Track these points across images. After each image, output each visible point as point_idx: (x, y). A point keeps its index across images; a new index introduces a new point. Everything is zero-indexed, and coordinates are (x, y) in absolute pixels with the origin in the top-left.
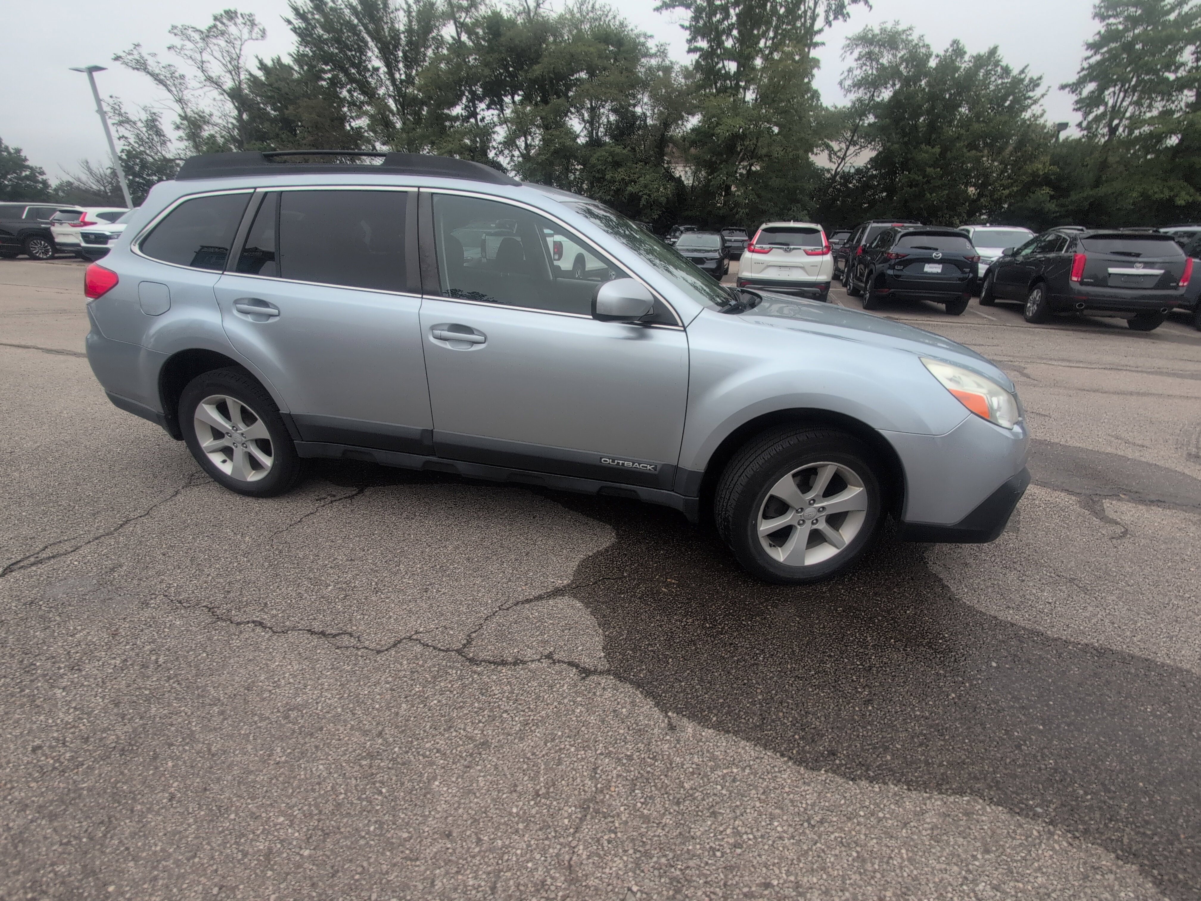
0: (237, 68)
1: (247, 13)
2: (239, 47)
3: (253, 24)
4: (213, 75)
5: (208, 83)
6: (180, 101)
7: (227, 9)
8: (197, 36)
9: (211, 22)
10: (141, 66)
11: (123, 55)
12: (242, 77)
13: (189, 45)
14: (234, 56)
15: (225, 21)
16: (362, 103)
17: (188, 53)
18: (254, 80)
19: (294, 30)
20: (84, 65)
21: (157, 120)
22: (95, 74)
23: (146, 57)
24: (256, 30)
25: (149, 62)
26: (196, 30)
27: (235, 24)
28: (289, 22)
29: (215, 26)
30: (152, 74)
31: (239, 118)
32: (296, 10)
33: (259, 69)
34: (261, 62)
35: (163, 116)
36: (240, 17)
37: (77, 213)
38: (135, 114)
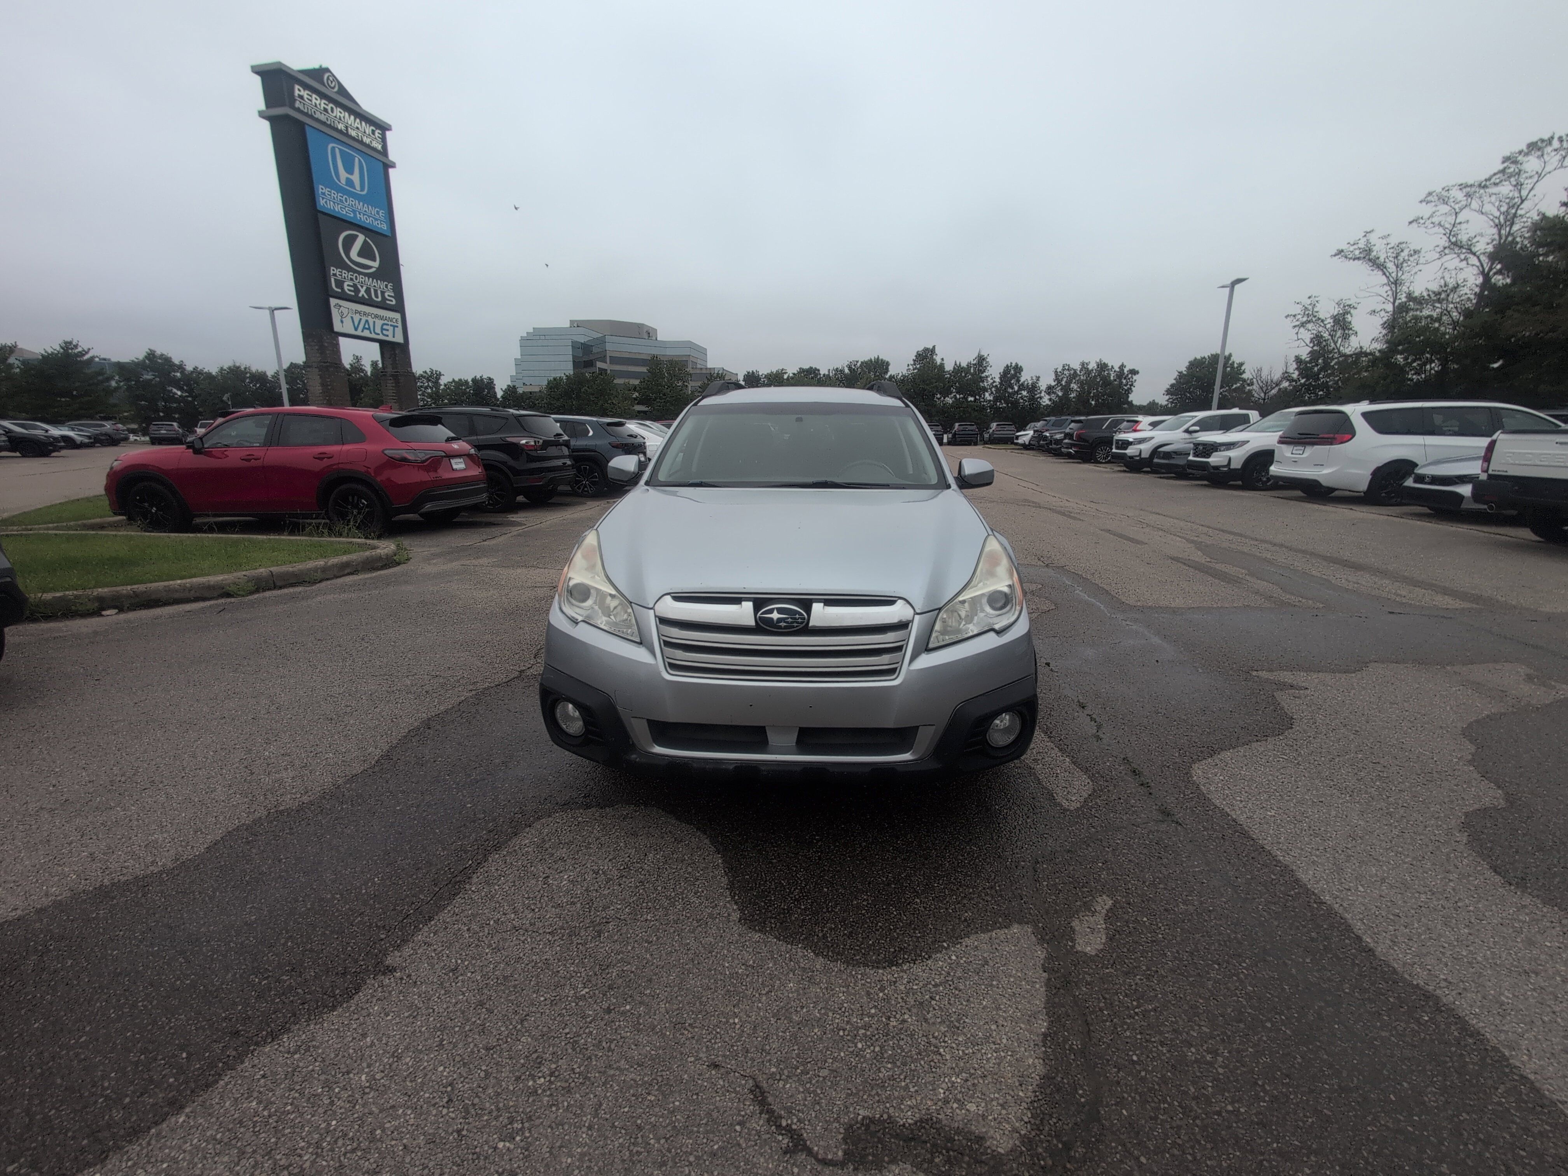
0: (1511, 220)
2: (1530, 187)
4: (1463, 238)
5: (1447, 251)
6: (1396, 283)
7: (1534, 139)
8: (1460, 195)
9: (1499, 166)
10: (1366, 255)
11: (1344, 246)
12: (1515, 228)
13: (1444, 209)
14: (1517, 201)
15: (1521, 157)
17: (1436, 220)
18: (1545, 224)
20: (1229, 282)
21: (1349, 313)
22: (1237, 287)
23: (1373, 241)
25: (1374, 248)
26: (1462, 186)
27: (1540, 157)
29: (1503, 171)
30: (1370, 260)
31: (1486, 285)
35: (1359, 306)
36: (1556, 144)
37: (1137, 422)
38: (1327, 310)
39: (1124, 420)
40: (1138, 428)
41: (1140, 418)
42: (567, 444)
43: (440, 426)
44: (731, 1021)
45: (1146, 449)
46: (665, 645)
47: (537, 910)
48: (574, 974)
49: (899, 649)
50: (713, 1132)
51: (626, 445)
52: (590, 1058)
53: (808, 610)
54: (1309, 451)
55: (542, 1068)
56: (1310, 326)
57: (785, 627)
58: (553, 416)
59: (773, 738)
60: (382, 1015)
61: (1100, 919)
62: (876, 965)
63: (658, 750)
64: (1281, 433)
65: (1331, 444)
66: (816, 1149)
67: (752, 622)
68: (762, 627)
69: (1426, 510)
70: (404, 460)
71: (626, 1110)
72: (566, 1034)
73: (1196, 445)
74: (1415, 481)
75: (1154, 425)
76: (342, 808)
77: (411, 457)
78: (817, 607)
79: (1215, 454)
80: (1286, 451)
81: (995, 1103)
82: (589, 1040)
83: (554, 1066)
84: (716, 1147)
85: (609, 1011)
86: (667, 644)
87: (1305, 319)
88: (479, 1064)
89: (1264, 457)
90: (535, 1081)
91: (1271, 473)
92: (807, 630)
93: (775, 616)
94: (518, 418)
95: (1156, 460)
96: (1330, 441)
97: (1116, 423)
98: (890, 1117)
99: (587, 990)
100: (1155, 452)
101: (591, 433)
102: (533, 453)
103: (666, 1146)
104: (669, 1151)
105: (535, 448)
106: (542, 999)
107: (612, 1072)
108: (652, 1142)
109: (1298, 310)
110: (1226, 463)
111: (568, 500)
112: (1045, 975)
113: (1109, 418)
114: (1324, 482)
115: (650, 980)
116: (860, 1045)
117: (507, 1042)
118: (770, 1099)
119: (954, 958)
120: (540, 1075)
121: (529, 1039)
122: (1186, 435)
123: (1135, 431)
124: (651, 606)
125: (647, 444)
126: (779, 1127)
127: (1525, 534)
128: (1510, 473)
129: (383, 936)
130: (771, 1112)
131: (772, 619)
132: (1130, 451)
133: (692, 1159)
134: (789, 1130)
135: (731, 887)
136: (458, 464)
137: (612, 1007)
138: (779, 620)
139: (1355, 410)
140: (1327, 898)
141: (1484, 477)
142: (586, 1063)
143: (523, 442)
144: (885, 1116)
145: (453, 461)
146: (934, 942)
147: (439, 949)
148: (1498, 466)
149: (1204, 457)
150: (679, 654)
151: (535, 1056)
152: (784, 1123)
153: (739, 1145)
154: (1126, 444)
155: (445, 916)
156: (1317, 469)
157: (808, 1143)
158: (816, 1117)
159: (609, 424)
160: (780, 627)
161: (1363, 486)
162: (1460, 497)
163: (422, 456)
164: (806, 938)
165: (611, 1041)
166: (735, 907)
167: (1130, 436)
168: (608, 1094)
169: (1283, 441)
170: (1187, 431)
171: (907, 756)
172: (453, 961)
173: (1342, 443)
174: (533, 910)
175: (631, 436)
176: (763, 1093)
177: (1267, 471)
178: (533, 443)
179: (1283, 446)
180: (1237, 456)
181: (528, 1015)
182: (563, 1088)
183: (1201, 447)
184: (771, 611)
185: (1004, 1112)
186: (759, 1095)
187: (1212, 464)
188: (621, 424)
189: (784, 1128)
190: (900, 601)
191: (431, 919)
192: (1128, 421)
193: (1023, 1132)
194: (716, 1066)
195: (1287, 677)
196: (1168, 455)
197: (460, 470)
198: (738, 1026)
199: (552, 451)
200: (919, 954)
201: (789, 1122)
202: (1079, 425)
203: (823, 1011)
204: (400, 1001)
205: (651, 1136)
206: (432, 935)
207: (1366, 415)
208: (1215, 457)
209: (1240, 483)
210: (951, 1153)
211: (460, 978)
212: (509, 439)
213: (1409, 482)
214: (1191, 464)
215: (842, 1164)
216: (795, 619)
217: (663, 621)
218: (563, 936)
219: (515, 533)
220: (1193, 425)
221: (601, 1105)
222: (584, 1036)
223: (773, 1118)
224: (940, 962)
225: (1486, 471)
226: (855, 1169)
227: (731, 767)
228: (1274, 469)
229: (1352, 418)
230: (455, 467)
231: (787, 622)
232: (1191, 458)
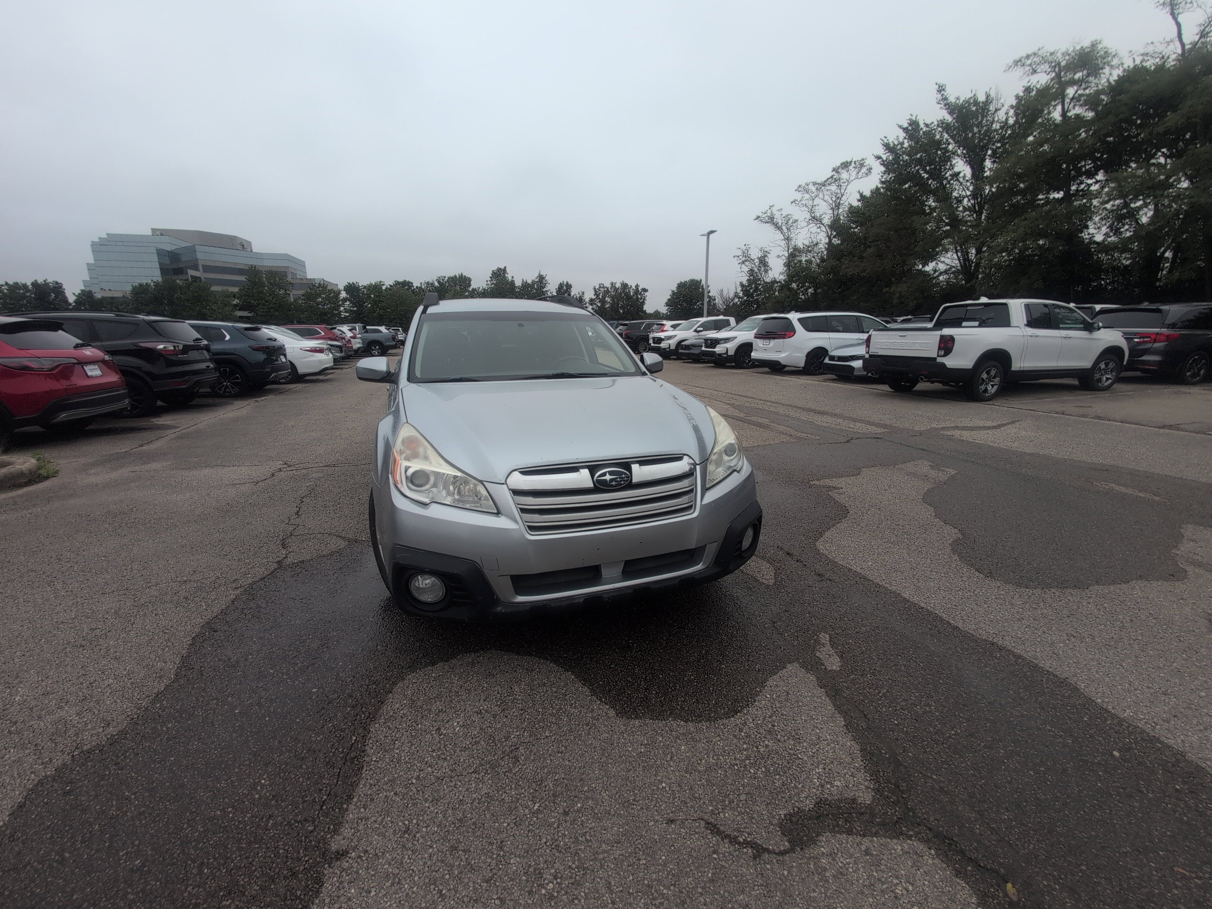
0: (838, 206)
1: (860, 159)
2: (844, 188)
3: (862, 165)
4: (818, 214)
5: (811, 222)
6: (788, 239)
7: (844, 160)
8: (813, 188)
9: (831, 174)
10: (771, 220)
11: (760, 215)
12: (840, 211)
13: (807, 196)
14: (839, 195)
15: (839, 170)
16: (933, 210)
17: (804, 202)
18: (852, 210)
19: (883, 164)
20: (706, 232)
21: (766, 256)
22: (711, 236)
23: (774, 212)
24: (864, 170)
25: (775, 217)
26: (815, 184)
27: (847, 171)
28: (879, 158)
29: (832, 177)
30: (774, 224)
31: (830, 243)
32: (887, 146)
33: (859, 200)
34: (861, 195)
35: (771, 252)
36: (853, 164)
37: (663, 325)
38: (755, 254)
39: (654, 324)
40: (665, 329)
41: (664, 322)
42: (207, 348)
43: (60, 332)
44: (661, 786)
45: (673, 343)
46: (522, 512)
47: (449, 758)
48: (518, 797)
49: (691, 491)
50: (702, 866)
51: (267, 348)
52: (577, 853)
53: (630, 470)
54: (773, 343)
55: (545, 876)
56: (747, 263)
57: (616, 485)
58: (187, 322)
59: (606, 573)
60: (364, 894)
61: (828, 647)
62: (727, 716)
63: (520, 599)
64: (755, 331)
65: (784, 338)
66: (771, 847)
67: (591, 485)
68: (600, 487)
69: (834, 377)
70: (26, 368)
71: (631, 878)
72: (546, 843)
73: (706, 340)
74: (830, 360)
75: (674, 327)
76: (167, 728)
77: (34, 365)
78: (635, 467)
79: (718, 346)
80: (759, 343)
81: (847, 776)
82: (567, 840)
83: (553, 871)
84: (710, 875)
85: (566, 813)
86: (523, 511)
87: (744, 259)
88: (488, 896)
89: (746, 348)
90: (546, 889)
91: (752, 357)
92: (631, 486)
93: (608, 477)
94: (150, 323)
95: (680, 351)
96: (783, 337)
97: (649, 326)
98: (799, 809)
99: (537, 805)
100: (679, 344)
101: (228, 337)
102: (174, 358)
103: (677, 890)
104: (681, 892)
105: (175, 352)
106: (505, 825)
107: (601, 856)
108: (665, 891)
109: (739, 253)
110: (725, 352)
111: (210, 401)
112: (823, 690)
113: (643, 323)
114: (783, 363)
115: (581, 780)
116: (752, 771)
117: (500, 869)
118: (722, 828)
119: (768, 696)
120: (546, 882)
121: (518, 859)
122: (696, 334)
123: (663, 331)
124: (503, 481)
125: (286, 346)
126: (739, 843)
127: (886, 388)
128: (880, 354)
129: (311, 828)
130: (728, 836)
131: (606, 480)
132: (663, 345)
133: (700, 890)
134: (746, 843)
135: (593, 692)
136: (93, 371)
137: (567, 810)
138: (611, 480)
139: (794, 317)
140: (923, 605)
141: (867, 356)
142: (576, 858)
143: (161, 347)
144: (796, 809)
145: (87, 368)
146: (751, 690)
147: (380, 819)
148: (874, 350)
149: (712, 348)
150: (537, 517)
151: (531, 870)
152: (741, 840)
153: (723, 866)
154: (659, 340)
155: (362, 789)
156: (778, 354)
157: (764, 845)
158: (757, 827)
159: (247, 329)
160: (612, 486)
161: (802, 364)
162: (852, 368)
163: (47, 364)
164: (671, 713)
165: (584, 834)
166: (607, 707)
167: (662, 335)
168: (610, 873)
169: (757, 336)
170: (696, 331)
171: (699, 567)
172: (400, 824)
173: (789, 337)
174: (445, 759)
175: (270, 339)
176: (715, 826)
177: (750, 356)
178: (172, 348)
179: (758, 340)
180: (731, 347)
181: (502, 842)
182: (573, 884)
183: (709, 342)
184: (604, 474)
185: (855, 779)
186: (713, 828)
187: (717, 353)
188: (258, 329)
189: (743, 843)
190: (685, 457)
191: (350, 798)
192: (657, 324)
193: (872, 787)
194: (671, 821)
195: (828, 482)
196: (688, 347)
197: (97, 377)
198: (667, 789)
199: (194, 355)
200: (748, 700)
201: (744, 838)
202: (625, 327)
203: (715, 758)
204: (373, 875)
205: (662, 888)
206: (362, 810)
207: (800, 320)
208: (720, 348)
209: (734, 364)
210: (845, 815)
211: (418, 835)
212: (141, 344)
213: (827, 361)
214: (705, 353)
215: (792, 850)
216: (622, 478)
217: (516, 492)
218: (487, 771)
219: (173, 436)
220: (699, 327)
221: (610, 883)
222: (560, 839)
223: (733, 840)
224: (763, 700)
225: (868, 353)
226: (802, 849)
227: (582, 600)
228: (754, 355)
229: (793, 322)
230: (89, 374)
231: (617, 481)
232: (703, 349)
